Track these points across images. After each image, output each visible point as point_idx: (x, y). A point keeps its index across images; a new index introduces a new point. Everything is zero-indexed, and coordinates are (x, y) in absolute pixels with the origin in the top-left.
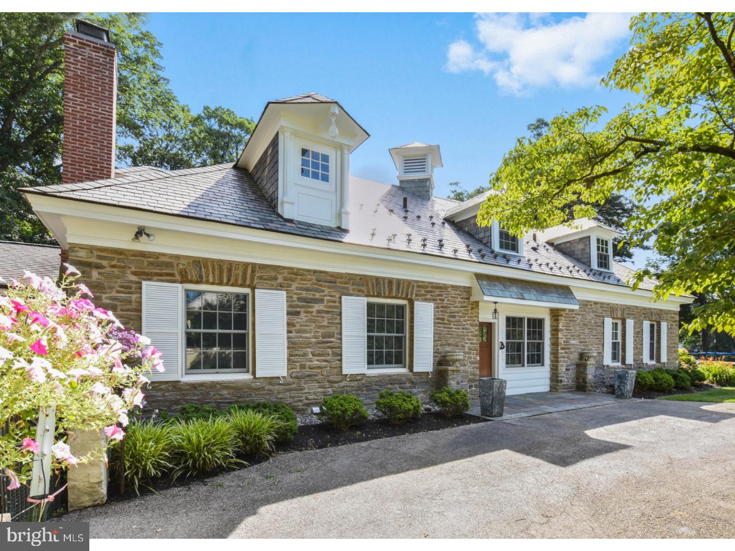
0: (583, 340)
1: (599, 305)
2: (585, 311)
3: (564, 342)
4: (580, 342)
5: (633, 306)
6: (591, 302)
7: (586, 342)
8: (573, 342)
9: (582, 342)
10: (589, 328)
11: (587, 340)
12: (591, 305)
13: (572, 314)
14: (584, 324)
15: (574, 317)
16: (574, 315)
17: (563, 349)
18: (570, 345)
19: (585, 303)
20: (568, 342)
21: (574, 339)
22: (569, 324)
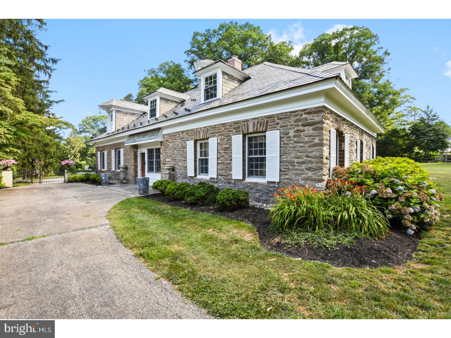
0: (174, 159)
1: (185, 133)
2: (175, 139)
3: (163, 160)
4: (172, 160)
5: (219, 125)
6: (179, 132)
7: (176, 160)
8: (167, 160)
9: (174, 160)
10: (177, 151)
11: (176, 158)
12: (179, 135)
13: (167, 143)
14: (174, 148)
15: (168, 145)
16: (168, 144)
17: (163, 164)
18: (166, 161)
19: (175, 134)
20: (165, 160)
21: (168, 158)
22: (166, 149)
